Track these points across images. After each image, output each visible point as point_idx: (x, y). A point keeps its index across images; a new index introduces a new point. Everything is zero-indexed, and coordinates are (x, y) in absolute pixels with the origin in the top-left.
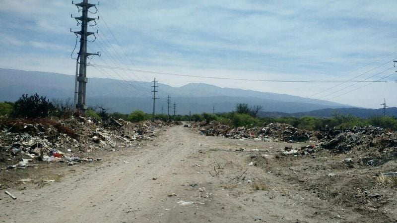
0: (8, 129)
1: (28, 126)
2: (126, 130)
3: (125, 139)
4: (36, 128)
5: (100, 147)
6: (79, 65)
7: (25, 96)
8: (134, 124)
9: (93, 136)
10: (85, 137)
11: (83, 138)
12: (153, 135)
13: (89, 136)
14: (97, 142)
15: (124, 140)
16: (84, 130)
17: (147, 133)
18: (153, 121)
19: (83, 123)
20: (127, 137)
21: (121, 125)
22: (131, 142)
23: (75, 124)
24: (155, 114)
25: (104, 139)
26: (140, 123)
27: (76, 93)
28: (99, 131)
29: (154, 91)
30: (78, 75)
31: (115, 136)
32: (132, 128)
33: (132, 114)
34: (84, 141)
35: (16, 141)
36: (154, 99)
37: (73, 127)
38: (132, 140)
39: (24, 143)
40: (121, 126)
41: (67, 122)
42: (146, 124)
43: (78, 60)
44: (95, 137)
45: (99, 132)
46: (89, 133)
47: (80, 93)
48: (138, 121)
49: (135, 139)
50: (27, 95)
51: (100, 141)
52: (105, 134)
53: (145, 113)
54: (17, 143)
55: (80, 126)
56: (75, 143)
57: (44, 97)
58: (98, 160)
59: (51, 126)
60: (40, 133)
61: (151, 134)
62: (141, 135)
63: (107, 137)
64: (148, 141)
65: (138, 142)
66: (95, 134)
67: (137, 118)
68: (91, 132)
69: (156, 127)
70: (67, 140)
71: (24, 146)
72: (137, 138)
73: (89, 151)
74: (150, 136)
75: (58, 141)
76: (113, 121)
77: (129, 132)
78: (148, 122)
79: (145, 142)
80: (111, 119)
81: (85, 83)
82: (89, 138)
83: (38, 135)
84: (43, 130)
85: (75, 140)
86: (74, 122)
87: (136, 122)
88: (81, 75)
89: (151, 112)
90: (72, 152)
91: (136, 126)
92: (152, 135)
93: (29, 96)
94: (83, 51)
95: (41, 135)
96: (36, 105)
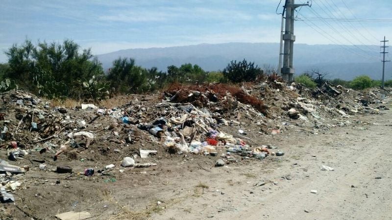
0: (171, 97)
1: (194, 94)
2: (346, 99)
3: (341, 112)
4: (205, 97)
5: (297, 125)
6: (285, 20)
7: (234, 62)
8: (358, 92)
9: (290, 109)
10: (278, 110)
11: (274, 111)
12: (384, 107)
13: (283, 109)
14: (294, 117)
15: (340, 114)
16: (278, 100)
17: (374, 103)
18: (382, 88)
19: (278, 90)
20: (344, 109)
21: (338, 92)
22: (349, 116)
23: (266, 91)
24: (385, 81)
25: (305, 113)
26: (365, 90)
27: (281, 54)
28: (301, 101)
29: (384, 53)
30: (284, 33)
31: (326, 108)
32: (354, 97)
33: (355, 80)
34: (275, 115)
35: (163, 115)
36: (384, 61)
37: (263, 96)
38: (352, 114)
39: (174, 119)
40: (338, 94)
41: (256, 89)
42: (373, 92)
43: (283, 15)
44: (292, 110)
45: (300, 103)
46: (284, 104)
47: (285, 54)
48: (363, 88)
49: (356, 111)
50: (235, 61)
51: (299, 116)
52: (310, 106)
53: (371, 78)
54: (162, 118)
55: (272, 94)
56: (259, 118)
57: (252, 63)
58: (278, 155)
59: (228, 94)
60: (209, 103)
61: (380, 105)
62: (366, 105)
63: (310, 110)
64: (375, 116)
65: (361, 117)
66: (292, 106)
67: (362, 85)
68: (286, 103)
69: (386, 95)
70: (248, 114)
71: (172, 123)
72: (359, 110)
73: (274, 132)
74: (378, 108)
75: (233, 115)
76: (328, 88)
77: (349, 101)
78: (376, 89)
79: (371, 116)
80: (326, 86)
81: (292, 41)
82: (283, 111)
83: (207, 106)
84: (214, 100)
85: (260, 114)
86: (264, 89)
87: (360, 89)
88: (286, 32)
89: (379, 78)
90: (244, 134)
91: (359, 94)
92: (381, 107)
93: (237, 63)
94: (289, 2)
95: (212, 106)
96: (244, 72)
